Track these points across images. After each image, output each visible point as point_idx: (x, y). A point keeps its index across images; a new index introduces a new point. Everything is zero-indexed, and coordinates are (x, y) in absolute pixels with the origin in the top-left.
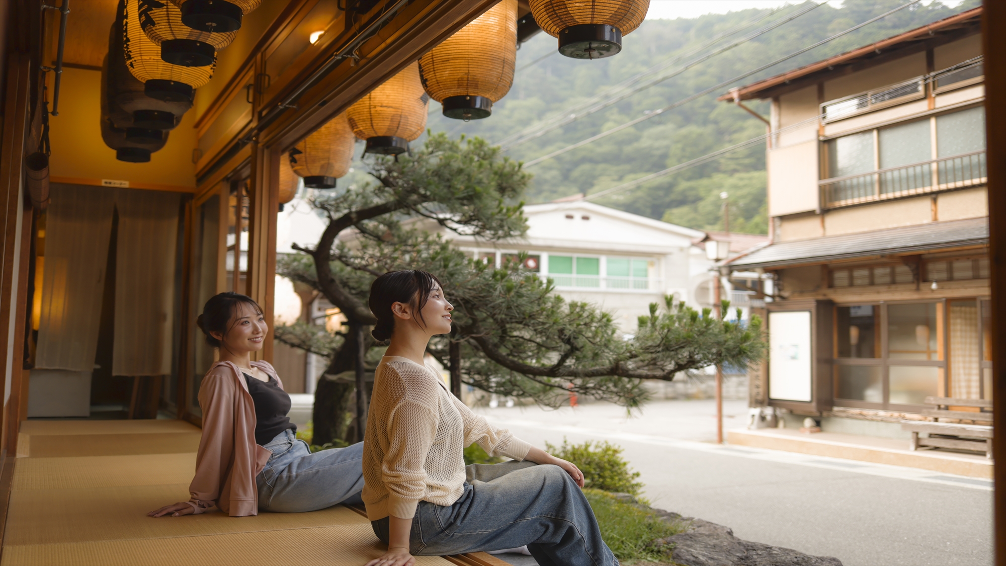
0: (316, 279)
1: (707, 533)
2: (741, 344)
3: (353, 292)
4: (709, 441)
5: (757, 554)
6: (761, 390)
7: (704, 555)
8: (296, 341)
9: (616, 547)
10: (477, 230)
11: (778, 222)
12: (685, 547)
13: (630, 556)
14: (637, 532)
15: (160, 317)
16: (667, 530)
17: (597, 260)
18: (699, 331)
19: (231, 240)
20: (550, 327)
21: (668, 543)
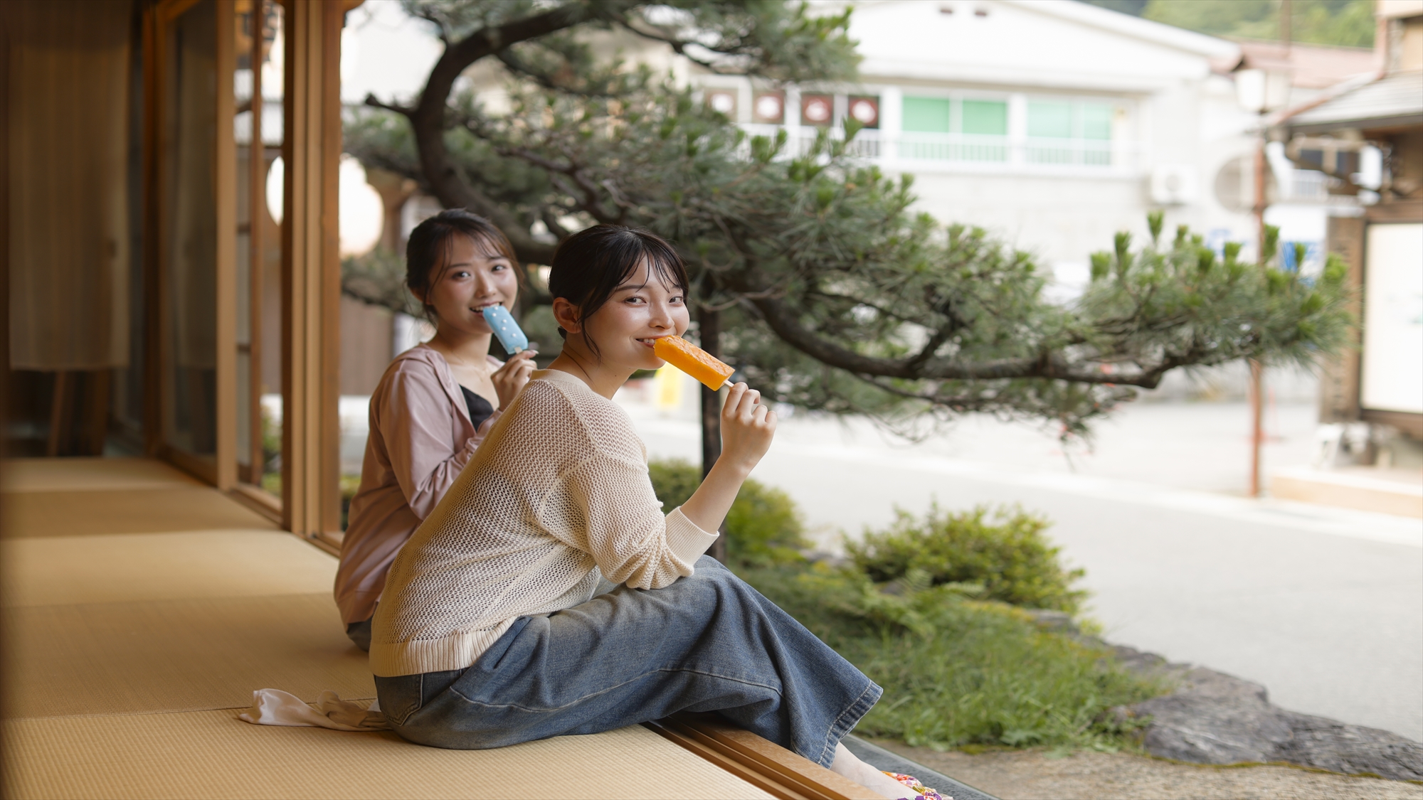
0: (416, 165)
1: (1216, 696)
2: (1302, 317)
3: (494, 192)
4: (1232, 492)
5: (1314, 739)
6: (1346, 389)
7: (1207, 741)
8: (373, 291)
9: (1034, 723)
10: (755, 64)
11: (1396, 30)
12: (1171, 725)
13: (1060, 740)
14: (1077, 692)
15: (101, 248)
16: (1137, 689)
17: (1004, 106)
18: (1215, 290)
19: (243, 83)
20: (909, 279)
21: (1137, 716)
